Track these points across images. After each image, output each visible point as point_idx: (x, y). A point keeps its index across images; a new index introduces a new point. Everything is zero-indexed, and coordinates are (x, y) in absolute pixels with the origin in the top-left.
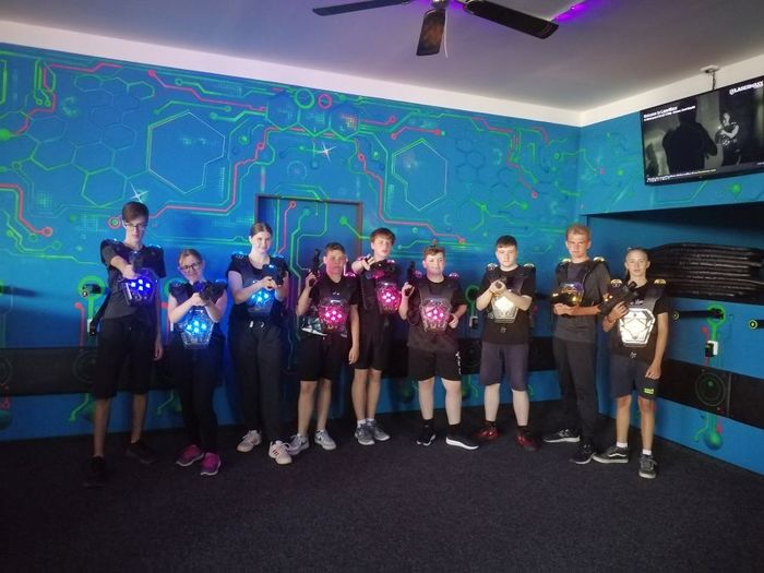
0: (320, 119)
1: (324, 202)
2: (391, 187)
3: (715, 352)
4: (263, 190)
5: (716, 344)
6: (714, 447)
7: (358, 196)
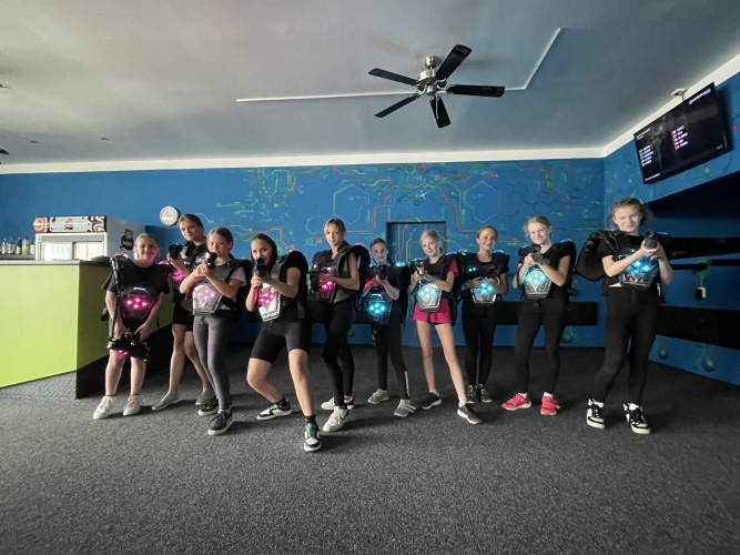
0: (420, 178)
1: (423, 223)
2: (463, 211)
3: (704, 295)
4: (389, 220)
5: (703, 289)
6: (710, 370)
7: (443, 218)
